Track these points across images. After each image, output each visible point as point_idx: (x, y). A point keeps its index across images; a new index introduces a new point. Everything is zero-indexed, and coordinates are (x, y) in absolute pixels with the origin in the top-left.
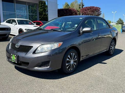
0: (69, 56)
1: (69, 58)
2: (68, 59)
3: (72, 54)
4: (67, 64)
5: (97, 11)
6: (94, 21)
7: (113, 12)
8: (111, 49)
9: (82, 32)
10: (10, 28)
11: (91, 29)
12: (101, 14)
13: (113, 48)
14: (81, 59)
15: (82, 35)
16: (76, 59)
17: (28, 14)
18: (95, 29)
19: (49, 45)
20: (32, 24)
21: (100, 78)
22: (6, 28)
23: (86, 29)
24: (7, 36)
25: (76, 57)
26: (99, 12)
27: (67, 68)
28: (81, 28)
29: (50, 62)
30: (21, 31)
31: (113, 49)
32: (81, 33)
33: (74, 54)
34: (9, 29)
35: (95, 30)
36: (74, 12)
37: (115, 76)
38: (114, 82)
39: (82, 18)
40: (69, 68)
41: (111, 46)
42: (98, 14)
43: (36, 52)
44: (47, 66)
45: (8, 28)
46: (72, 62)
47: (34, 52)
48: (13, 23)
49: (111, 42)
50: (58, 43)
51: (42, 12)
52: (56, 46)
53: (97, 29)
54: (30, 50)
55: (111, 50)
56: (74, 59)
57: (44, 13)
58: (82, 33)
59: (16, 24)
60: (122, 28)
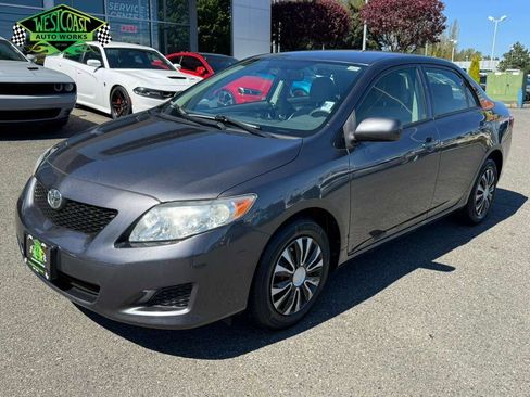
0: (286, 255)
1: (284, 263)
2: (279, 269)
3: (300, 241)
4: (275, 291)
5: (429, 15)
6: (413, 78)
7: (491, 18)
8: (477, 197)
9: (352, 137)
10: (74, 85)
11: (398, 123)
12: (444, 28)
13: (486, 193)
14: (344, 258)
15: (351, 151)
16: (321, 264)
17: (154, 21)
18: (415, 118)
19: (189, 208)
20: (163, 66)
21: (423, 356)
22: (58, 85)
23: (370, 126)
24: (61, 115)
25: (319, 251)
26: (437, 20)
27: (276, 305)
28: (352, 117)
29: (195, 290)
30: (118, 95)
31: (485, 198)
32: (348, 144)
33: (310, 240)
34: (68, 89)
35: (416, 124)
36: (338, 16)
37: (489, 346)
38: (486, 386)
39: (357, 69)
40: (283, 306)
41: (479, 188)
42: (433, 27)
43: (130, 240)
44: (179, 306)
45: (64, 84)
46: (299, 276)
47: (123, 240)
48: (89, 61)
49: (483, 171)
50: (233, 201)
51: (215, 10)
52: (222, 212)
53: (424, 117)
54: (104, 225)
55: (478, 201)
56: (307, 262)
57: (221, 16)
58: (353, 142)
59: (103, 66)
60: (524, 87)
